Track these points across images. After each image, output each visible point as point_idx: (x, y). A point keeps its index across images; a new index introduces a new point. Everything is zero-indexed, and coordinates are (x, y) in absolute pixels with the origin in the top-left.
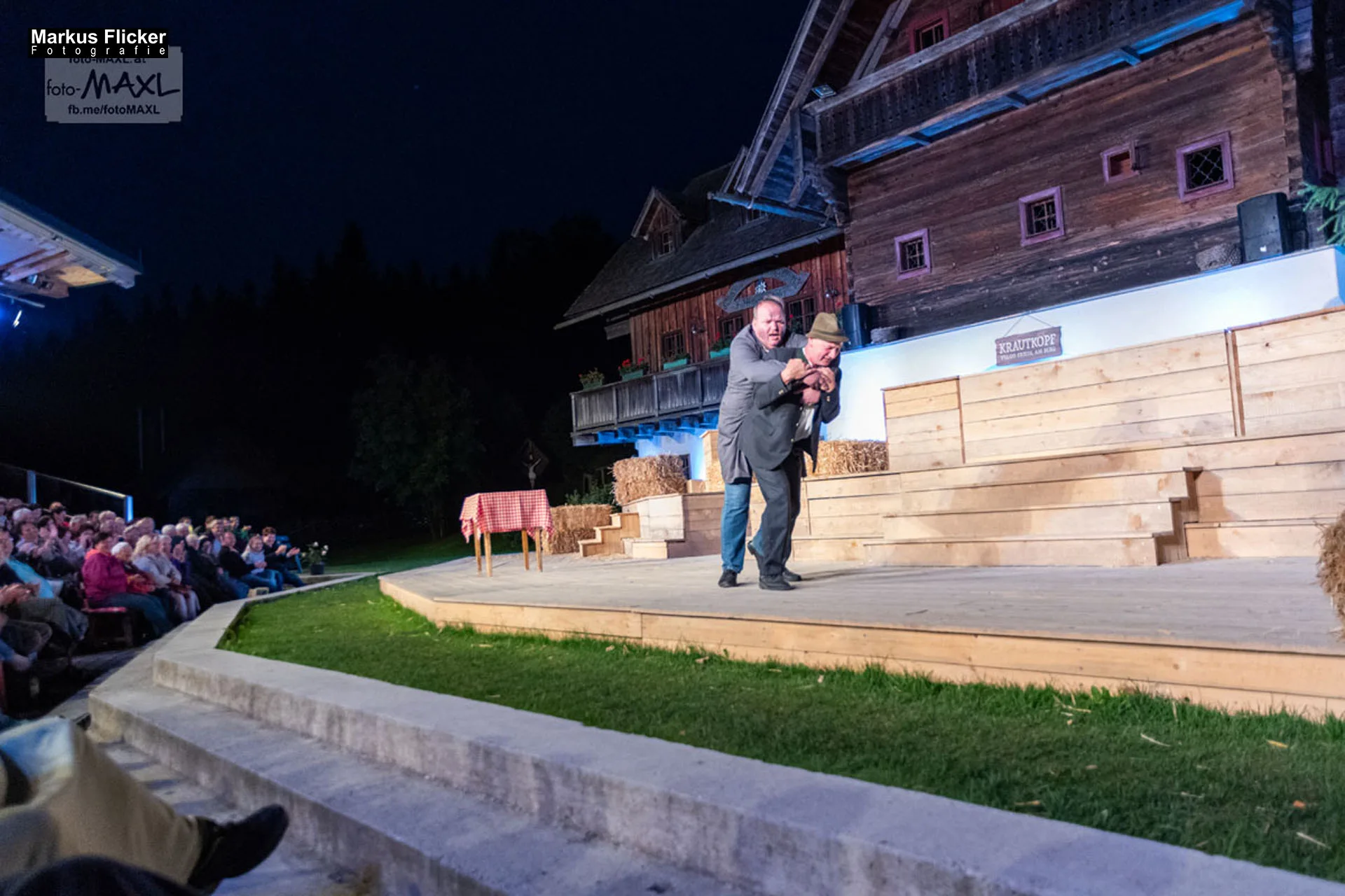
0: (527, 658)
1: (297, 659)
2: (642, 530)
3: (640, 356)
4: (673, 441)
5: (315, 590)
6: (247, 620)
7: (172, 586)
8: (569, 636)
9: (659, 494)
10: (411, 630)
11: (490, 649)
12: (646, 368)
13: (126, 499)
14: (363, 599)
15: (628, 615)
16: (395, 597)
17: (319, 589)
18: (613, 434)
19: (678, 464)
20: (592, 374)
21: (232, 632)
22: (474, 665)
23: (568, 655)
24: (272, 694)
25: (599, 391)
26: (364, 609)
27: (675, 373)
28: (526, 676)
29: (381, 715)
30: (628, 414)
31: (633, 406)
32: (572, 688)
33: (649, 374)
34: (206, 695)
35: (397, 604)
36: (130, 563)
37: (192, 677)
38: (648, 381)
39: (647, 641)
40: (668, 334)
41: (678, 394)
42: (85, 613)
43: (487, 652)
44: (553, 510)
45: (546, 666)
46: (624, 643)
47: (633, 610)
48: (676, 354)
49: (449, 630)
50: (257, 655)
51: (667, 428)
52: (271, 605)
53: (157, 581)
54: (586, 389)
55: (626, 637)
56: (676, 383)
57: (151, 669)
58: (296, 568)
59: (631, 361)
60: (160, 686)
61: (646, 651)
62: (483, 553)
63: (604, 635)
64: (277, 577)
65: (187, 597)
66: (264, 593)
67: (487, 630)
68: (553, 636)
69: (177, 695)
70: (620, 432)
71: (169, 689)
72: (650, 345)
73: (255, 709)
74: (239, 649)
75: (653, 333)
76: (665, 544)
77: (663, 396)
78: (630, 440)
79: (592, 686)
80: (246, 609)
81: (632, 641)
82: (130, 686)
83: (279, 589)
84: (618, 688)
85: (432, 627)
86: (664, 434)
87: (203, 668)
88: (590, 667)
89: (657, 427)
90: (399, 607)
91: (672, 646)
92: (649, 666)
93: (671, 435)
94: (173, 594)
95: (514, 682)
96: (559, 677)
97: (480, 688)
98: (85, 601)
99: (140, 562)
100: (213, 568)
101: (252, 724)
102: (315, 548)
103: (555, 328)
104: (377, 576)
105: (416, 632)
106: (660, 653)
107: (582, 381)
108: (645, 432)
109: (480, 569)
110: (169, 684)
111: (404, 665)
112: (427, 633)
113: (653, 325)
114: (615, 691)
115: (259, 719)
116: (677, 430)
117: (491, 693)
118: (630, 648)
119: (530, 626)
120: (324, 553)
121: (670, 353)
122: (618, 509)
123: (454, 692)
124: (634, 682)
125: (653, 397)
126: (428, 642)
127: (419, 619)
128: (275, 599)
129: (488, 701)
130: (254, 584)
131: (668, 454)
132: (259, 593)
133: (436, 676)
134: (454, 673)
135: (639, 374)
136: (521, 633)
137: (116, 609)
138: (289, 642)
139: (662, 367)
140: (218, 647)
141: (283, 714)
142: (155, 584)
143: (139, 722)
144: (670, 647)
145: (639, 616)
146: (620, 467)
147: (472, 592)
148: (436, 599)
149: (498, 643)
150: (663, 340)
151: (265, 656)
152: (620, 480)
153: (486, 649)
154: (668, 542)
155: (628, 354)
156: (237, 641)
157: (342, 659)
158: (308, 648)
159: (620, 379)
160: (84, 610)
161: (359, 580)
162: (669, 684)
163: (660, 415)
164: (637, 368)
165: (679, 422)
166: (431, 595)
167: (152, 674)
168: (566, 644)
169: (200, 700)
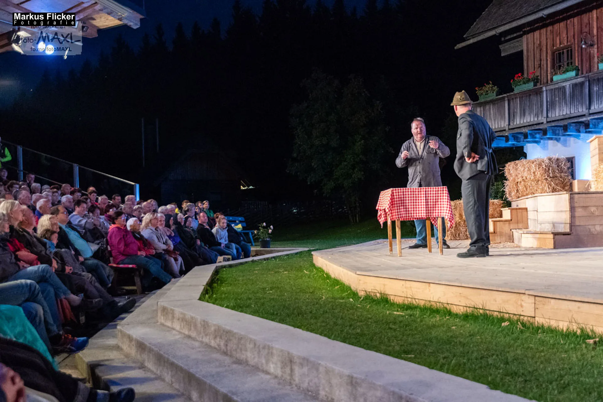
0: (434, 326)
1: (255, 313)
2: (530, 222)
3: (531, 70)
4: (559, 145)
5: (265, 259)
6: (218, 280)
7: (167, 251)
8: (469, 310)
9: (546, 192)
10: (338, 296)
11: (402, 316)
12: (536, 81)
13: (136, 185)
14: (300, 269)
15: (523, 297)
16: (325, 269)
17: (268, 259)
18: (504, 138)
19: (565, 166)
20: (488, 87)
21: (208, 288)
22: (391, 329)
23: (469, 327)
24: (240, 339)
25: (492, 102)
26: (302, 276)
27: (564, 84)
28: (434, 341)
29: (322, 363)
30: (518, 121)
31: (523, 114)
32: (475, 354)
33: (539, 86)
34: (193, 334)
35: (326, 274)
36: (139, 233)
37: (183, 319)
38: (538, 92)
39: (540, 320)
40: (558, 50)
41: (566, 103)
42: (112, 267)
43: (401, 319)
44: (453, 203)
45: (450, 334)
46: (518, 320)
47: (527, 292)
48: (566, 66)
49: (369, 298)
50: (227, 307)
51: (554, 133)
52: (234, 269)
53: (156, 246)
54: (482, 100)
55: (521, 315)
56: (564, 93)
57: (157, 310)
58: (250, 242)
59: (523, 74)
60: (163, 325)
61: (538, 328)
62: (394, 236)
63: (500, 312)
64: (237, 249)
65: (176, 260)
66: (228, 260)
67: (399, 300)
68: (455, 310)
69: (174, 332)
70: (510, 137)
71: (168, 327)
72: (541, 60)
73: (229, 348)
74: (215, 302)
75: (544, 49)
76: (552, 236)
77: (552, 105)
78: (520, 144)
79: (493, 355)
80: (217, 272)
81: (526, 318)
82: (142, 323)
83: (238, 258)
84: (516, 359)
85: (355, 294)
86: (551, 139)
87: (189, 314)
88: (489, 338)
89: (545, 132)
90: (328, 277)
91: (563, 326)
92: (542, 342)
93: (558, 140)
94: (167, 257)
95: (425, 345)
96: (464, 345)
97: (397, 348)
98: (111, 259)
99: (146, 233)
100: (193, 240)
101: (227, 360)
102: (264, 227)
103: (456, 48)
104: (310, 251)
105: (343, 298)
106: (552, 331)
107: (478, 93)
108: (533, 137)
109: (391, 250)
110: (169, 324)
111: (335, 324)
112: (351, 300)
113: (544, 42)
114: (513, 361)
115: (231, 356)
116: (564, 135)
117: (406, 352)
118: (524, 324)
119: (436, 300)
120: (270, 231)
121: (560, 66)
122: (508, 204)
123: (377, 349)
124: (530, 355)
125: (542, 106)
126: (353, 307)
127: (345, 288)
128: (236, 265)
129: (405, 359)
130: (222, 253)
131: (555, 156)
132: (225, 260)
133: (362, 335)
134: (375, 334)
135: (531, 86)
136: (428, 305)
137: (131, 266)
138: (250, 299)
139: (552, 80)
140: (200, 299)
141: (249, 354)
142: (155, 249)
143: (150, 350)
144: (561, 327)
145: (533, 298)
146: (511, 168)
147: (386, 269)
148: (358, 273)
149: (409, 312)
150: (553, 53)
151: (233, 308)
152: (511, 179)
153: (399, 316)
154: (555, 234)
155: (520, 69)
156: (212, 295)
157: (288, 316)
158: (263, 304)
159: (513, 90)
160: (111, 264)
161: (297, 254)
162: (563, 359)
163: (548, 122)
164: (528, 81)
165: (565, 128)
166: (355, 269)
167: (157, 316)
168: (466, 317)
169: (189, 337)
